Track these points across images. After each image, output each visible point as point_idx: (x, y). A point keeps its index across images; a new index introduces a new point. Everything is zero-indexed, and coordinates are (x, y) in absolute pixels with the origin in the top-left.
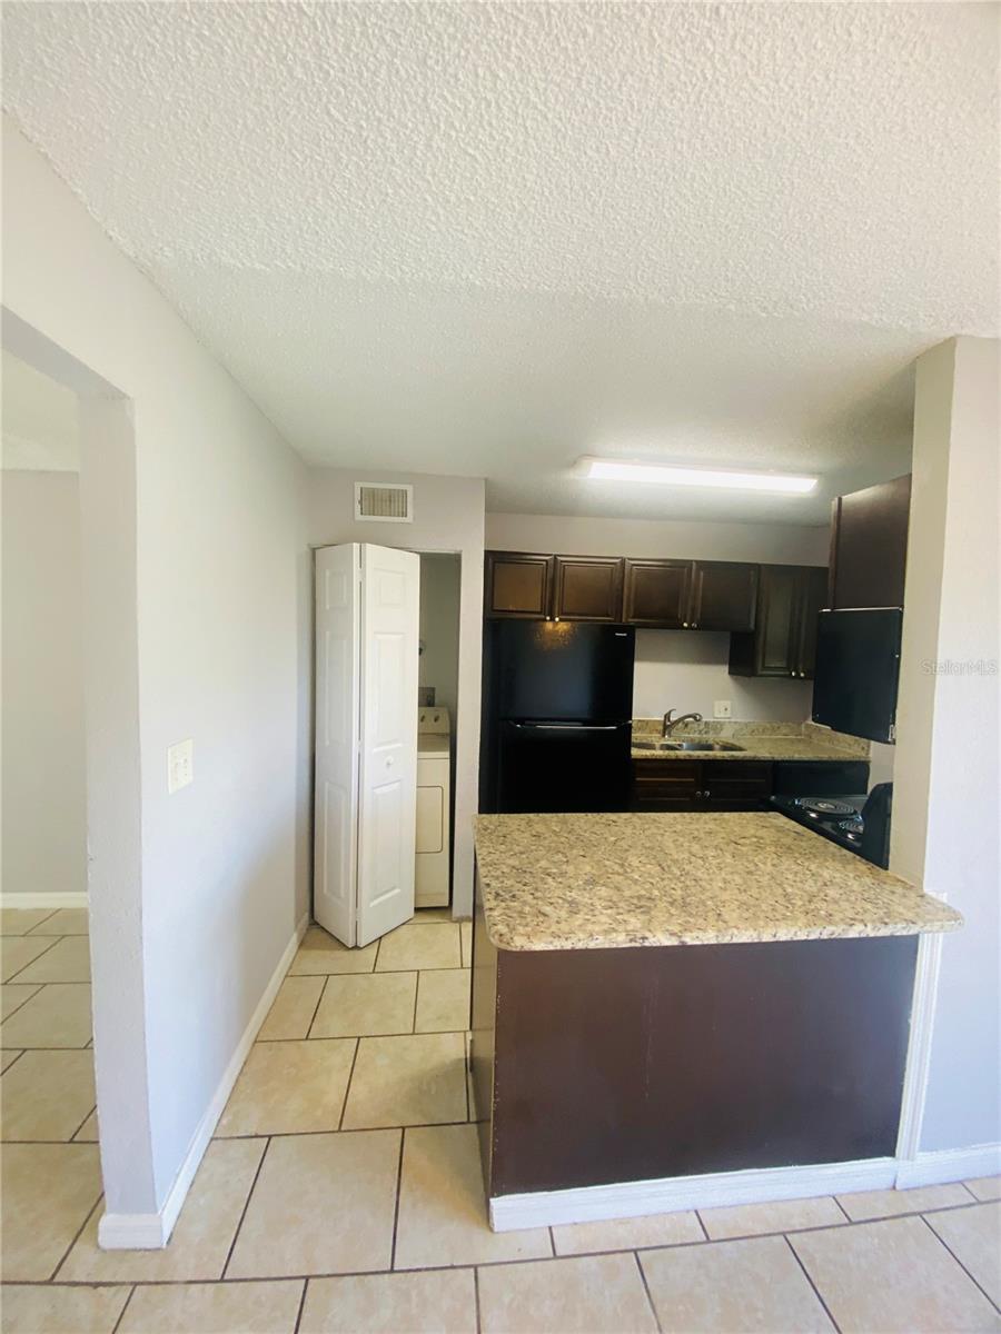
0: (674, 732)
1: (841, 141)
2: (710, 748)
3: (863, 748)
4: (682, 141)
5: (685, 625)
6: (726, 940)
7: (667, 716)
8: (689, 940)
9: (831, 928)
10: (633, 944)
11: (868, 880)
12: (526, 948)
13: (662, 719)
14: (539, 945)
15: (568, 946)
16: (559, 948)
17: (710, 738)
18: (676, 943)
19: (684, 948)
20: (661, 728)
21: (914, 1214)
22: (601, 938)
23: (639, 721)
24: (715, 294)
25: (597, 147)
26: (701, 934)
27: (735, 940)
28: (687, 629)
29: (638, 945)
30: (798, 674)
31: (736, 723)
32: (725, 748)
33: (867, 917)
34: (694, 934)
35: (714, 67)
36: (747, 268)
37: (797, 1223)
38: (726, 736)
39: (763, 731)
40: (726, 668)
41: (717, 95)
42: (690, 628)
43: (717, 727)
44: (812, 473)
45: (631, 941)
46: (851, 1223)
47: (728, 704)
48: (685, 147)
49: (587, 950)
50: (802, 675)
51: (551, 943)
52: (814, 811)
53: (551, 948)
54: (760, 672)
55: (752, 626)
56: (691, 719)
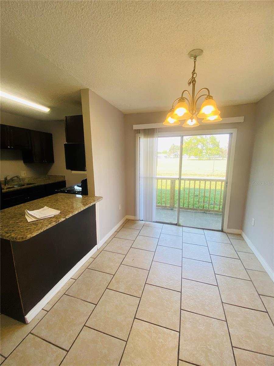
0: (9, 183)
1: (88, 45)
2: (23, 185)
4: (61, 22)
6: (73, 214)
7: (6, 179)
8: (67, 217)
9: (88, 205)
10: (57, 223)
11: (87, 197)
12: (31, 237)
14: (35, 234)
15: (42, 231)
16: (40, 232)
17: (22, 182)
18: (65, 219)
19: (66, 219)
20: (4, 183)
21: (102, 251)
22: (50, 225)
24: (48, 55)
25: (41, 7)
26: (69, 215)
27: (75, 214)
29: (58, 223)
30: (45, 162)
31: (29, 177)
32: (28, 184)
33: (91, 202)
34: (68, 216)
35: (76, 17)
36: (59, 54)
37: (88, 265)
38: (26, 181)
40: (22, 161)
41: (73, 21)
42: (10, 148)
43: (23, 179)
44: (49, 107)
45: (56, 223)
46: (95, 259)
48: (61, 24)
49: (47, 230)
51: (38, 232)
52: (66, 190)
53: (38, 233)
54: (35, 161)
56: (16, 178)
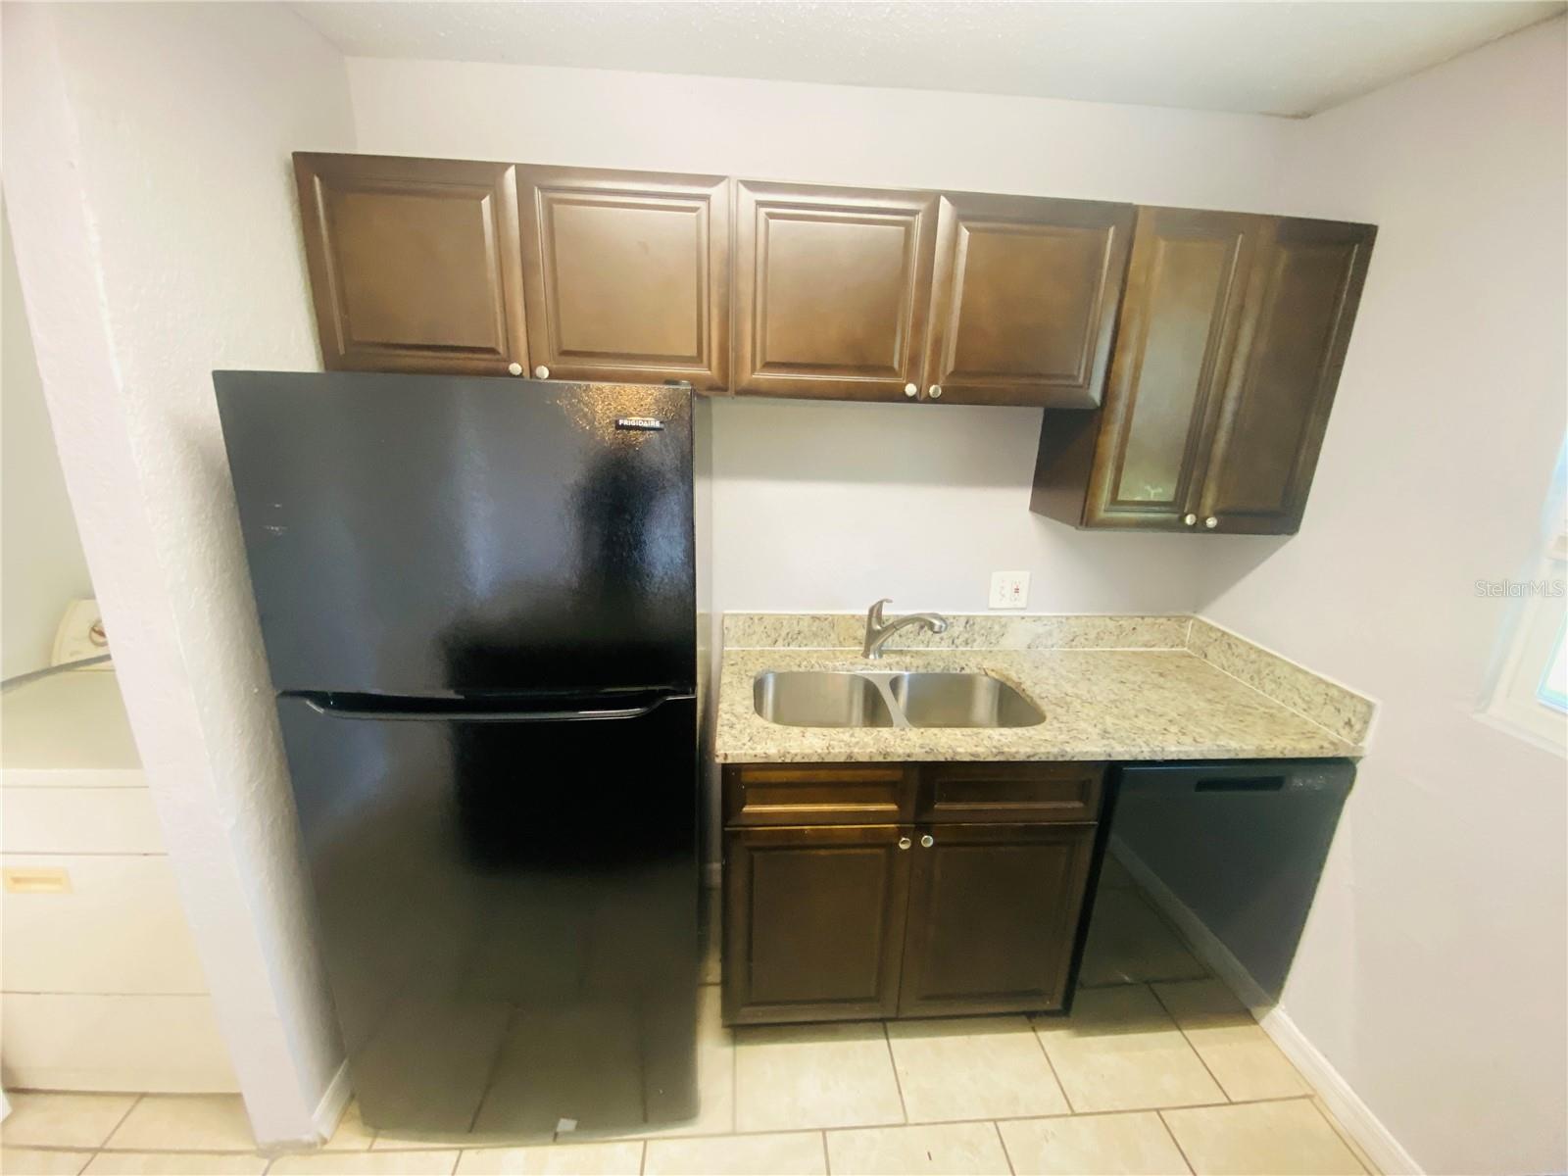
0: (892, 642)
3: (1349, 723)
5: (911, 389)
7: (875, 612)
13: (867, 612)
20: (862, 633)
23: (814, 618)
28: (913, 399)
30: (1199, 519)
31: (1037, 619)
39: (1098, 637)
40: (1025, 495)
42: (925, 398)
43: (990, 630)
47: (1022, 577)
50: (1211, 522)
54: (1102, 514)
55: (1096, 394)
